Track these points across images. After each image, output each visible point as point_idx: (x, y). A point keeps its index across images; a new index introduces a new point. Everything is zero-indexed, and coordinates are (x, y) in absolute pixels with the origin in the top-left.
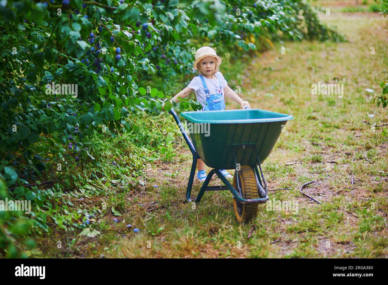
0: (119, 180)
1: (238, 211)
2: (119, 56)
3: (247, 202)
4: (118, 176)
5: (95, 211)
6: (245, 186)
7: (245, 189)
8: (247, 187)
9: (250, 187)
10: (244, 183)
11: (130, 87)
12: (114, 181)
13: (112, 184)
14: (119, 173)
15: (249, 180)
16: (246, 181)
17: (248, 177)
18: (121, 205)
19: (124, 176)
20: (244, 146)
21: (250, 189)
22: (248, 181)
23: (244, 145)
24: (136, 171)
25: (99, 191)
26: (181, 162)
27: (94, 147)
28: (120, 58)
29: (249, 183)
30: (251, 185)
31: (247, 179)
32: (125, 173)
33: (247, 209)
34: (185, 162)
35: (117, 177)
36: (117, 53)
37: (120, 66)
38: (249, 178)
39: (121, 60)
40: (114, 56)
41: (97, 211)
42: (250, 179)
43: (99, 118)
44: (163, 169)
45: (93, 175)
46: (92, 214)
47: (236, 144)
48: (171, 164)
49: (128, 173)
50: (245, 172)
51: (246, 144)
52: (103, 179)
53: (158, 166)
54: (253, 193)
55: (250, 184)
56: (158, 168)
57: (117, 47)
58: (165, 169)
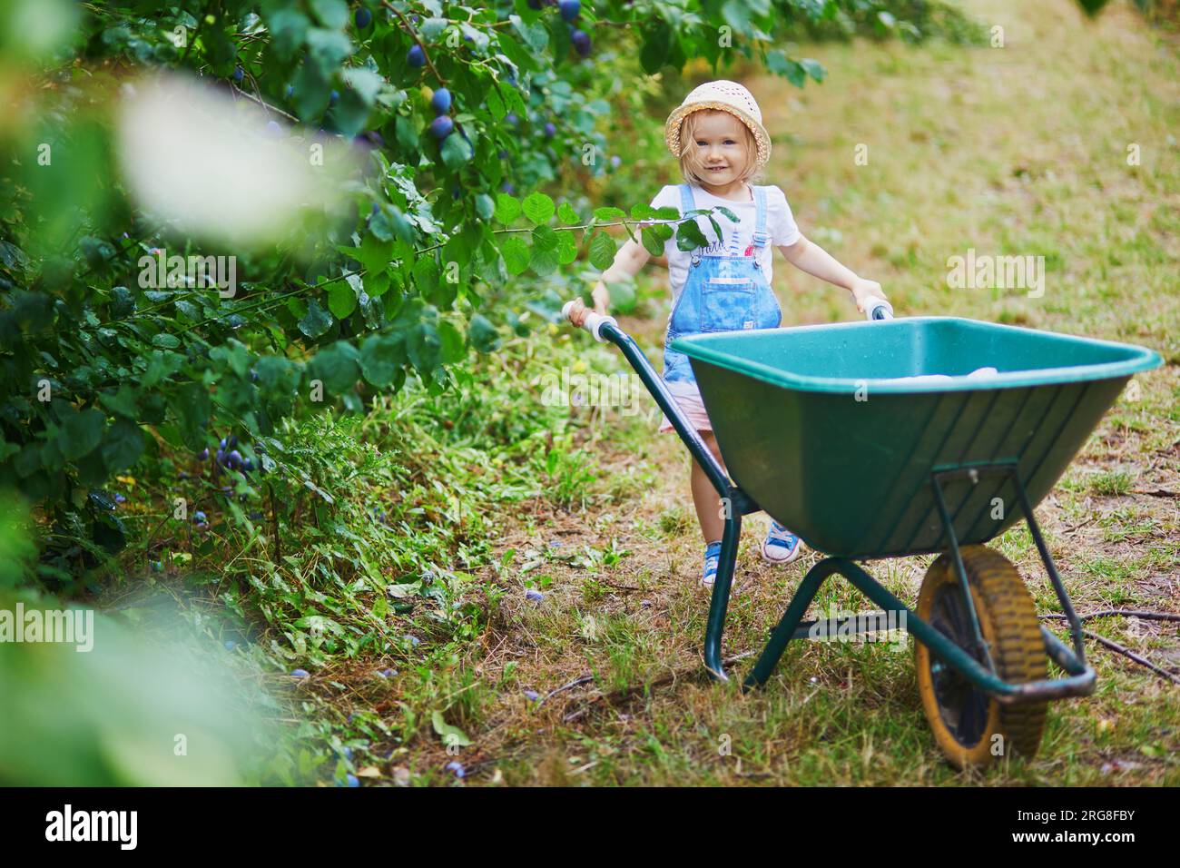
0: (417, 585)
1: (944, 720)
2: (447, 121)
3: (1021, 693)
4: (407, 566)
5: (366, 730)
6: (995, 627)
7: (999, 639)
8: (1006, 632)
9: (1018, 631)
10: (993, 616)
11: (486, 240)
12: (398, 590)
13: (395, 600)
14: (411, 556)
15: (1009, 603)
16: (998, 609)
17: (1006, 592)
18: (465, 701)
19: (429, 570)
20: (973, 473)
21: (1017, 637)
22: (1007, 609)
23: (975, 467)
24: (467, 543)
25: (355, 637)
26: (616, 502)
27: (325, 465)
28: (451, 132)
29: (1012, 614)
30: (1021, 622)
31: (1003, 598)
32: (431, 556)
33: (1009, 717)
34: (631, 502)
35: (405, 574)
36: (436, 109)
37: (451, 160)
38: (1009, 597)
39: (456, 137)
40: (427, 121)
41: (374, 727)
42: (1015, 600)
43: (382, 364)
44: (560, 534)
45: (324, 571)
46: (357, 744)
47: (947, 466)
48: (583, 511)
49: (443, 555)
50: (989, 572)
51: (982, 463)
52: (360, 585)
53: (541, 522)
54: (1031, 652)
55: (1015, 620)
56: (542, 530)
57: (436, 84)
58: (569, 533)
